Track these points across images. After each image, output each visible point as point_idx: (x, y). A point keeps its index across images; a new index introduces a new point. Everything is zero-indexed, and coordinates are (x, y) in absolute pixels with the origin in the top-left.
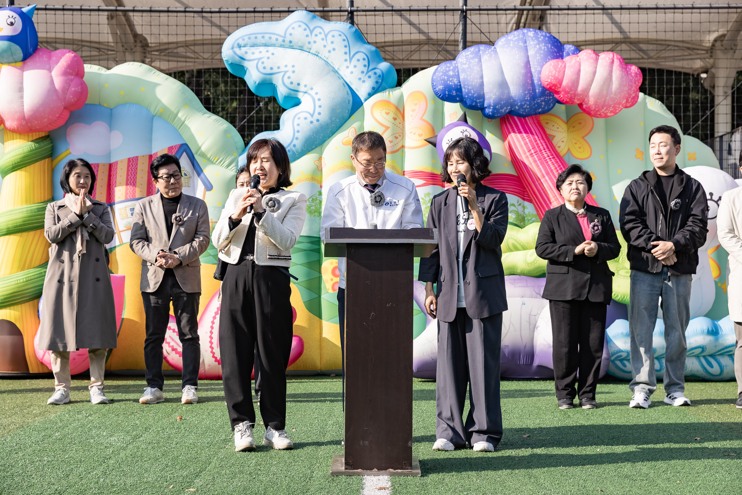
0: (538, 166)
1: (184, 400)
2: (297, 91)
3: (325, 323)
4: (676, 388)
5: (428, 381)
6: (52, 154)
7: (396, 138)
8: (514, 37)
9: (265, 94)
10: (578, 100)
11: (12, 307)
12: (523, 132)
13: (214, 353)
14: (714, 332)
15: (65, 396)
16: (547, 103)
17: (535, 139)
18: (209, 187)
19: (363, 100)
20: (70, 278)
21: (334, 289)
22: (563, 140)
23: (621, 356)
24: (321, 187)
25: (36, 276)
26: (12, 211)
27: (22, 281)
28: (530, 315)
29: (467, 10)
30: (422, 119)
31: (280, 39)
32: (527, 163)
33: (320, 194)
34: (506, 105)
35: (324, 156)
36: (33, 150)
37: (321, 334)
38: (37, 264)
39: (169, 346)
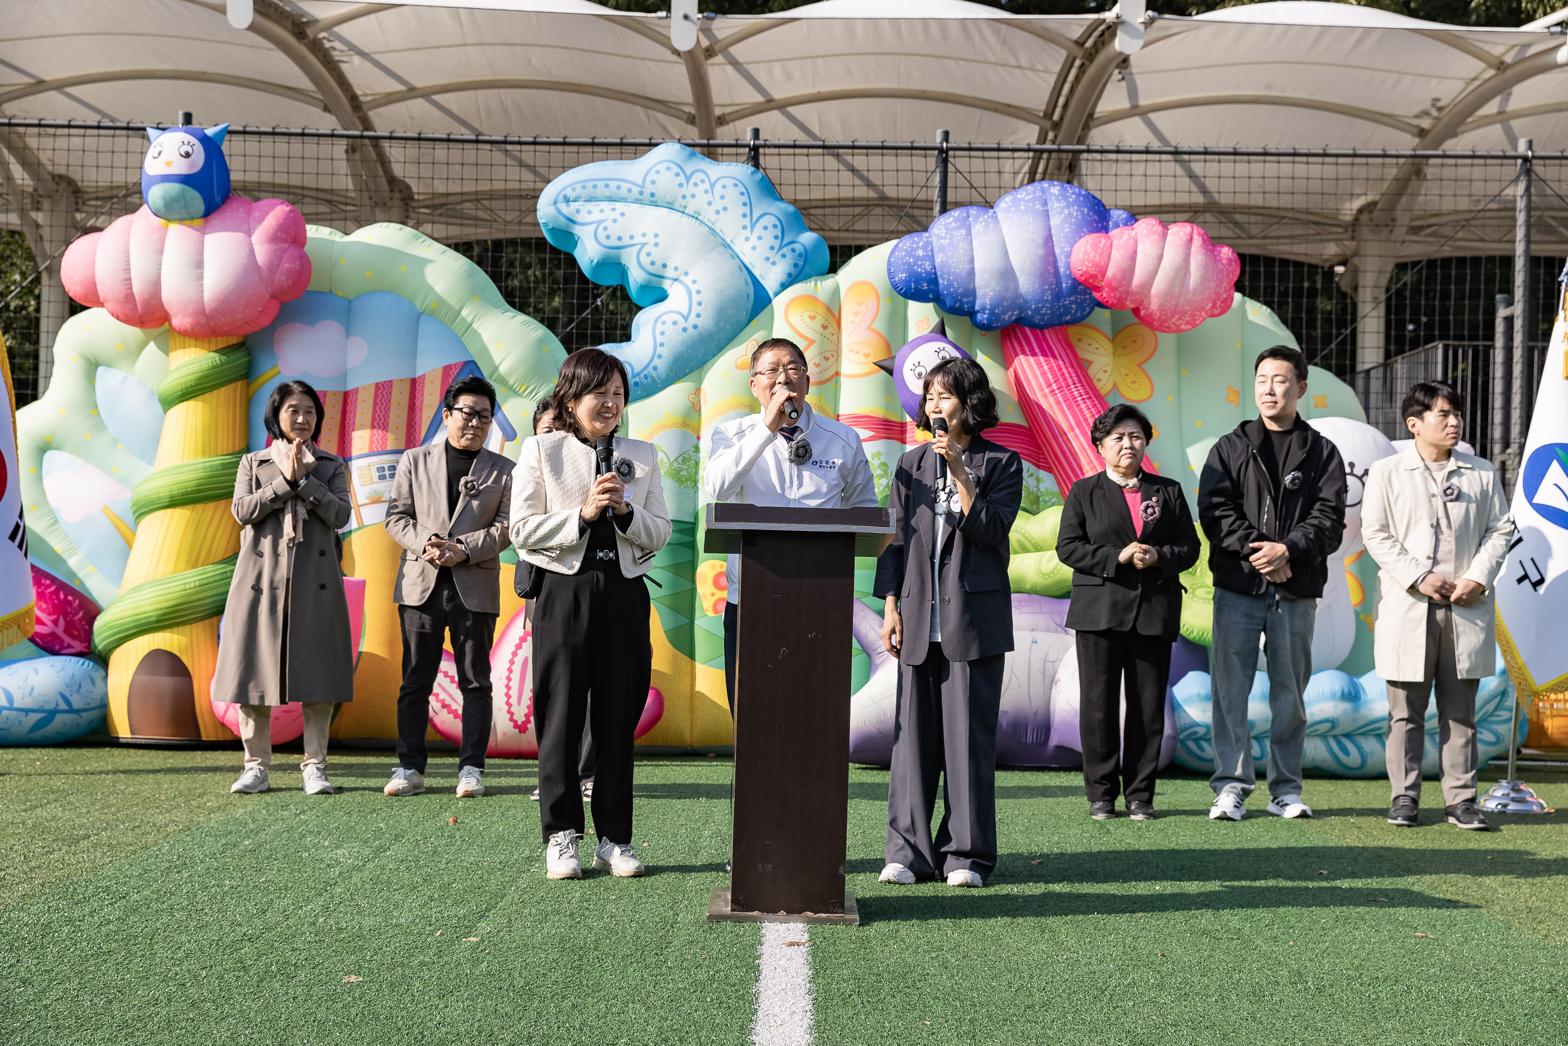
0: (1063, 412)
1: (460, 792)
2: (662, 277)
3: (699, 667)
4: (1288, 787)
5: (871, 769)
6: (248, 373)
7: (827, 359)
8: (1028, 194)
9: (608, 280)
10: (1133, 302)
11: (175, 629)
12: (1039, 354)
13: (512, 714)
14: (1353, 696)
15: (261, 779)
16: (1080, 305)
17: (1058, 366)
18: (510, 434)
19: (771, 294)
20: (272, 583)
21: (716, 611)
22: (1105, 369)
23: (1196, 733)
24: (699, 438)
25: (217, 578)
26: (178, 467)
27: (192, 585)
28: (1045, 661)
29: (948, 149)
30: (869, 328)
31: (636, 190)
32: (1045, 406)
33: (697, 449)
34: (1011, 307)
35: (705, 386)
36: (217, 366)
37: (693, 685)
38: (219, 557)
39: (438, 700)
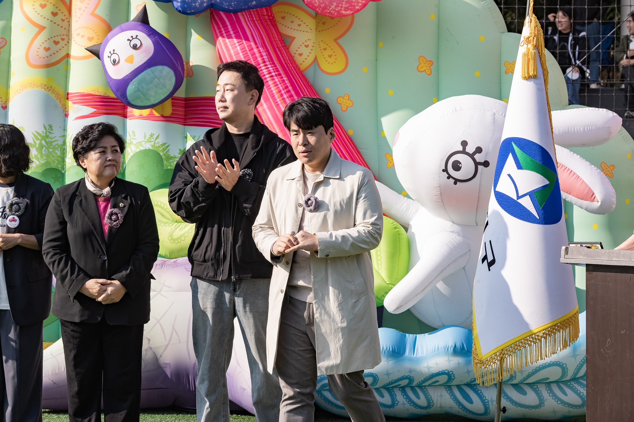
7: (56, 43)
12: (233, 35)
22: (306, 44)
30: (93, 14)
